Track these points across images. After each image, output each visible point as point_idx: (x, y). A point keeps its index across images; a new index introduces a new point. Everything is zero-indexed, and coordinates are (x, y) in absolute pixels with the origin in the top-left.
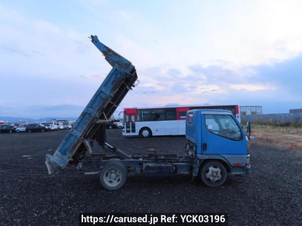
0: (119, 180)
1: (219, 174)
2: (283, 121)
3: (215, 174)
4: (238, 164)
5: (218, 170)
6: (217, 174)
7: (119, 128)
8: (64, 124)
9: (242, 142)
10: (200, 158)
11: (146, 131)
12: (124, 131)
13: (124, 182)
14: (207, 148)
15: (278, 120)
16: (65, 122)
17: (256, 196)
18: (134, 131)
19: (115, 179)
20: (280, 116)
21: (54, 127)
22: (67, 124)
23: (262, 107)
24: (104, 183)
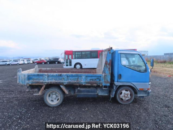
0: (58, 100)
1: (129, 96)
2: (162, 60)
3: (126, 96)
4: (143, 89)
5: (129, 92)
6: (128, 96)
7: (62, 63)
8: (28, 61)
9: (146, 73)
10: (116, 85)
11: (79, 65)
12: (64, 65)
13: (61, 101)
14: (122, 78)
15: (159, 59)
16: (28, 60)
17: (155, 111)
18: (71, 65)
19: (55, 99)
20: (160, 57)
21: (21, 62)
22: (30, 61)
23: (148, 52)
24: (47, 101)
